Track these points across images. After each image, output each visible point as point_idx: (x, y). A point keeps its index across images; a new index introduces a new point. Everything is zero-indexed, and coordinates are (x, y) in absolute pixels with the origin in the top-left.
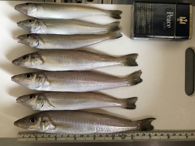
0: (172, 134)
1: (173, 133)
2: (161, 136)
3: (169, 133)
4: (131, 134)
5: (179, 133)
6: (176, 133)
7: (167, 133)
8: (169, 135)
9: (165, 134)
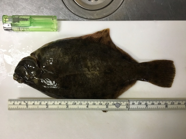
0: (170, 103)
1: (172, 102)
2: (158, 104)
3: (167, 102)
4: (126, 103)
5: (177, 102)
6: (175, 102)
7: (164, 102)
8: (167, 104)
9: (163, 103)
